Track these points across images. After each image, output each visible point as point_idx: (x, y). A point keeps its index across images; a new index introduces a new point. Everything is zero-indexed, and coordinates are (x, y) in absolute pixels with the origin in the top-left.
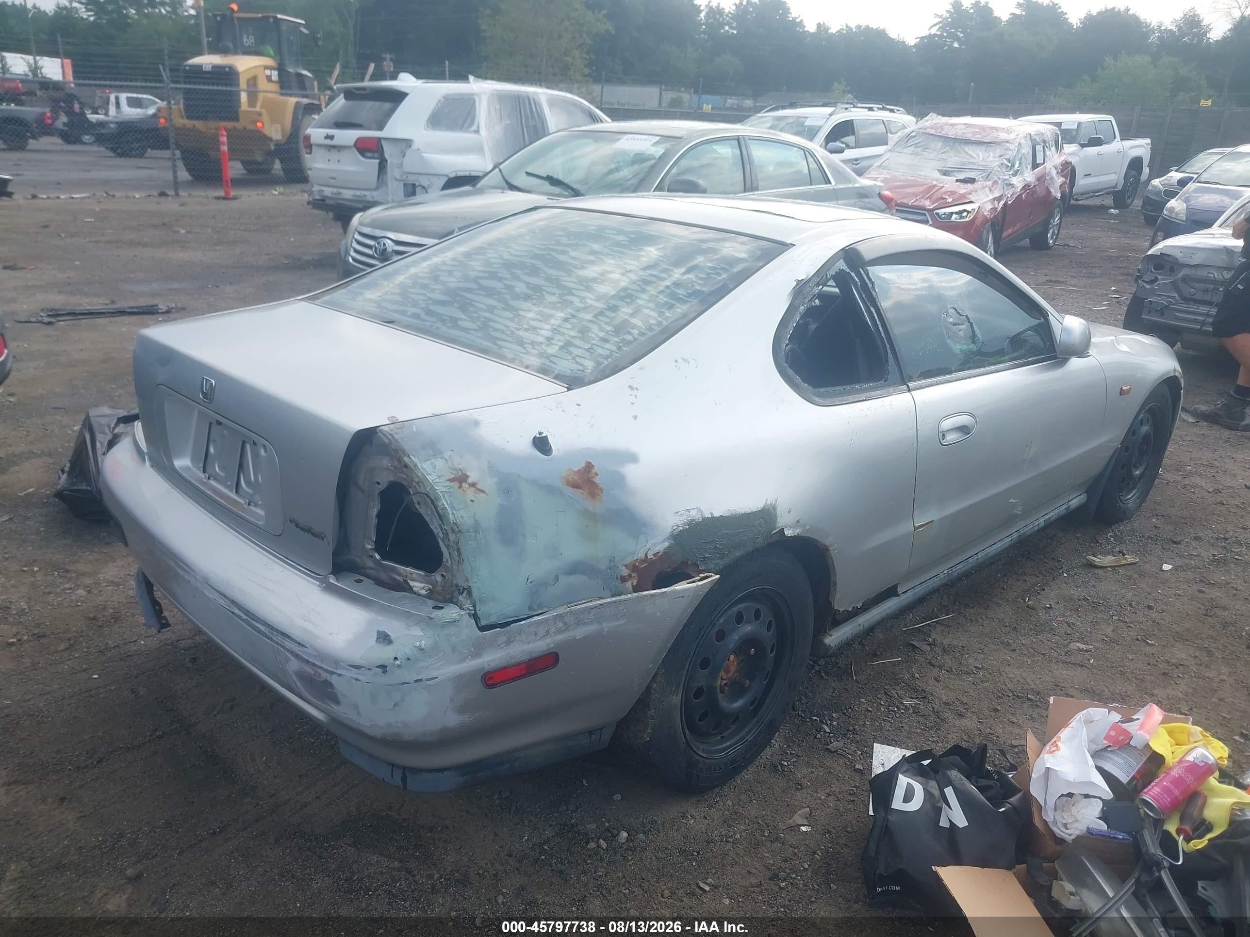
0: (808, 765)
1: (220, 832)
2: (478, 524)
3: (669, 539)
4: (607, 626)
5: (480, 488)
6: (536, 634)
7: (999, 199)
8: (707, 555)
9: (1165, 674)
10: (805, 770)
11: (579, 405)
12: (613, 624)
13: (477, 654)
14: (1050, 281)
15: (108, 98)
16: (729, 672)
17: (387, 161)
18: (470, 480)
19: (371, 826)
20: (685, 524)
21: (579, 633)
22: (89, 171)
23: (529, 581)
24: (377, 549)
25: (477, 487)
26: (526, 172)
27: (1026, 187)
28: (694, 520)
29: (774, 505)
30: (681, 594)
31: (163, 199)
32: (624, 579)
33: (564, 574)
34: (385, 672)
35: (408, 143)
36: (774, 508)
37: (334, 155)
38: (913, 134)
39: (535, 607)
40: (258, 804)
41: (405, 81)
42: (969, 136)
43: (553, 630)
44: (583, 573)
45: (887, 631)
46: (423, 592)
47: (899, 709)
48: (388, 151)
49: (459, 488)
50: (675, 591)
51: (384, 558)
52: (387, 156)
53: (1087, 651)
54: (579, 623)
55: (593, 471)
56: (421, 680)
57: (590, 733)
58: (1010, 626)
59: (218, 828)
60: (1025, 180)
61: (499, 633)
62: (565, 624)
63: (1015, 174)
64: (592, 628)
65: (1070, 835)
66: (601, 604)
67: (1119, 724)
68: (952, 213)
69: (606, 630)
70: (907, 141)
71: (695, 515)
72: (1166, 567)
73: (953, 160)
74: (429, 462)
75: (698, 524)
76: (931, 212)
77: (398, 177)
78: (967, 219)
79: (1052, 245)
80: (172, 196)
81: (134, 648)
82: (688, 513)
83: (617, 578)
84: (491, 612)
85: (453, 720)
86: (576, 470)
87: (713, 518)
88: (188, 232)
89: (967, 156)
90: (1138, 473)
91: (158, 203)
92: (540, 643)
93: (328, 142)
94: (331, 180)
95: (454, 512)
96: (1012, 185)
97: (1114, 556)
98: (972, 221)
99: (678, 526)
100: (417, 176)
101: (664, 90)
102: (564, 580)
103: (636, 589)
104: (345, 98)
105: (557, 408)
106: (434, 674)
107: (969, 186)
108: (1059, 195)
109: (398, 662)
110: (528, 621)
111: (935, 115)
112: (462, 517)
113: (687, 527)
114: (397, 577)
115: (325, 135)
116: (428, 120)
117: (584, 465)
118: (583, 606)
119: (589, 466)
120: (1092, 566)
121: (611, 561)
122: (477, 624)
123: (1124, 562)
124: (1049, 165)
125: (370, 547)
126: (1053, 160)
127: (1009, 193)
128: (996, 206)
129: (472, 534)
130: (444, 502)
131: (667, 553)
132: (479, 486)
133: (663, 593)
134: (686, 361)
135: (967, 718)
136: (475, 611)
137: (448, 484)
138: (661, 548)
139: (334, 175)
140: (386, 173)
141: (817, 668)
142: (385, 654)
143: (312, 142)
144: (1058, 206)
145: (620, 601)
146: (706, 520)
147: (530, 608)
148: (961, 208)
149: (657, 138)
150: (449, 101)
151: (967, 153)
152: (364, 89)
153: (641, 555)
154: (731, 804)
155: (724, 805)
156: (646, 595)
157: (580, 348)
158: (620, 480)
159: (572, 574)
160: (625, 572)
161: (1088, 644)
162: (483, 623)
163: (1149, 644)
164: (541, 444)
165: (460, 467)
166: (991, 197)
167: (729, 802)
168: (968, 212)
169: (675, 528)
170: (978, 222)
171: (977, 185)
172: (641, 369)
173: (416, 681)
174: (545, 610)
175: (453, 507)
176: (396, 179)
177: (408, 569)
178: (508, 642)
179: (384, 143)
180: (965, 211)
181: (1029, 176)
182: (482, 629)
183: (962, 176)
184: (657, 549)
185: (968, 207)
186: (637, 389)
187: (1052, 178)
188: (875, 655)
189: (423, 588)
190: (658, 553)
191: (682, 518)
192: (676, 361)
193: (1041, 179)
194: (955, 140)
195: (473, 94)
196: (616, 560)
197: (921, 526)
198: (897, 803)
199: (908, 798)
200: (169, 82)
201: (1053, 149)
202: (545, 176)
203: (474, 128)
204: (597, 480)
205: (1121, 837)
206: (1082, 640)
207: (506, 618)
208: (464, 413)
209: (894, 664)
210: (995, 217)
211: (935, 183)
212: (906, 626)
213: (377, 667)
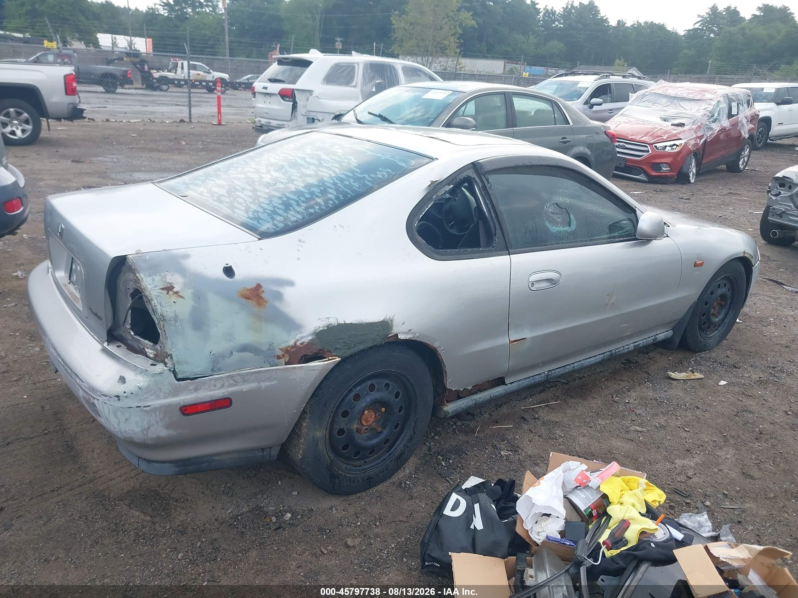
0: (424, 485)
1: (57, 490)
2: (177, 316)
3: (312, 335)
4: (263, 385)
5: (181, 295)
6: (215, 386)
7: (701, 138)
8: (338, 347)
9: (688, 451)
10: (420, 488)
11: (262, 249)
12: (268, 384)
13: (175, 394)
14: (731, 193)
15: (177, 64)
16: (369, 421)
17: (297, 103)
18: (175, 290)
19: (144, 495)
20: (324, 326)
21: (245, 387)
22: (146, 106)
23: (212, 354)
24: (132, 329)
25: (179, 294)
26: (369, 112)
27: (723, 130)
28: (331, 324)
29: (392, 319)
30: (313, 369)
31: (182, 124)
32: (279, 357)
33: (237, 351)
34: (119, 400)
35: (310, 92)
36: (392, 321)
37: (268, 99)
38: (647, 94)
39: (216, 369)
40: (84, 477)
41: (314, 55)
42: (685, 95)
43: (227, 384)
44: (250, 351)
45: (511, 408)
46: (152, 356)
47: (496, 456)
48: (299, 97)
49: (167, 294)
50: (309, 367)
51: (135, 334)
52: (297, 100)
53: (641, 432)
54: (245, 381)
55: (261, 289)
56: (140, 407)
57: (263, 450)
58: (595, 412)
59: (57, 487)
60: (721, 125)
61: (189, 383)
62: (235, 381)
63: (714, 121)
64: (254, 385)
65: (539, 540)
66: (259, 371)
67: (585, 472)
68: (666, 146)
69: (263, 387)
70: (642, 98)
71: (333, 322)
72: (723, 383)
73: (671, 111)
74: (151, 277)
75: (334, 327)
76: (651, 145)
77: (304, 114)
78: (676, 151)
79: (742, 169)
80: (187, 122)
81: (53, 383)
82: (327, 320)
83: (275, 356)
84: (184, 370)
85: (163, 433)
86: (249, 288)
87: (345, 324)
88: (187, 144)
89: (682, 109)
90: (717, 320)
91: (178, 126)
92: (219, 391)
93: (264, 91)
94: (265, 114)
95: (162, 308)
96: (711, 129)
97: (687, 373)
98: (679, 152)
99: (319, 327)
100: (315, 113)
101: (507, 63)
102: (237, 356)
103: (287, 364)
104: (278, 64)
105: (246, 250)
106: (149, 404)
107: (680, 129)
108: (747, 136)
109: (125, 394)
110: (209, 377)
111: (663, 81)
112: (167, 312)
113: (326, 328)
114: (141, 346)
115: (263, 87)
116: (324, 78)
117: (255, 286)
118: (247, 371)
119: (259, 286)
120: (669, 378)
121: (270, 345)
122: (175, 377)
123: (693, 377)
124: (741, 116)
125: (128, 327)
126: (744, 113)
127: (709, 133)
128: (698, 142)
129: (173, 322)
130: (155, 302)
131: (310, 343)
132: (180, 294)
133: (301, 367)
134: (342, 227)
135: (539, 466)
136: (174, 369)
137: (160, 291)
138: (306, 340)
139: (267, 111)
140: (296, 111)
141: (455, 427)
142: (120, 389)
143: (256, 90)
144: (748, 144)
145: (272, 370)
146: (340, 325)
147: (213, 370)
148: (672, 143)
149: (451, 92)
150: (337, 67)
151: (682, 107)
152: (287, 59)
153: (292, 343)
154: (363, 504)
155: (359, 504)
156: (289, 368)
157: (280, 215)
158: (279, 296)
159: (242, 352)
160: (280, 353)
161: (643, 428)
162: (180, 376)
163: (686, 430)
164: (229, 271)
165: (170, 282)
166: (695, 136)
167: (363, 503)
168: (677, 146)
169: (317, 328)
170: (684, 153)
171: (686, 128)
172: (310, 230)
173: (137, 407)
174: (223, 372)
175: (161, 305)
176: (303, 115)
177: (146, 341)
178: (196, 390)
179: (296, 92)
180: (674, 145)
181: (726, 123)
182: (179, 380)
183: (676, 122)
184: (302, 341)
185: (677, 142)
186: (304, 242)
187: (743, 125)
188: (497, 422)
189: (151, 353)
190: (304, 343)
191: (323, 323)
192: (335, 226)
193: (735, 125)
194: (675, 98)
195: (354, 63)
196: (274, 345)
197: (515, 341)
198: (447, 511)
199: (454, 509)
200: (189, 53)
201: (745, 105)
202: (378, 114)
203: (354, 84)
204: (263, 295)
205: (568, 544)
206: (641, 425)
207: (195, 375)
208: (183, 250)
209: (507, 429)
210: (697, 149)
211: (656, 126)
212: (525, 406)
213: (115, 396)
